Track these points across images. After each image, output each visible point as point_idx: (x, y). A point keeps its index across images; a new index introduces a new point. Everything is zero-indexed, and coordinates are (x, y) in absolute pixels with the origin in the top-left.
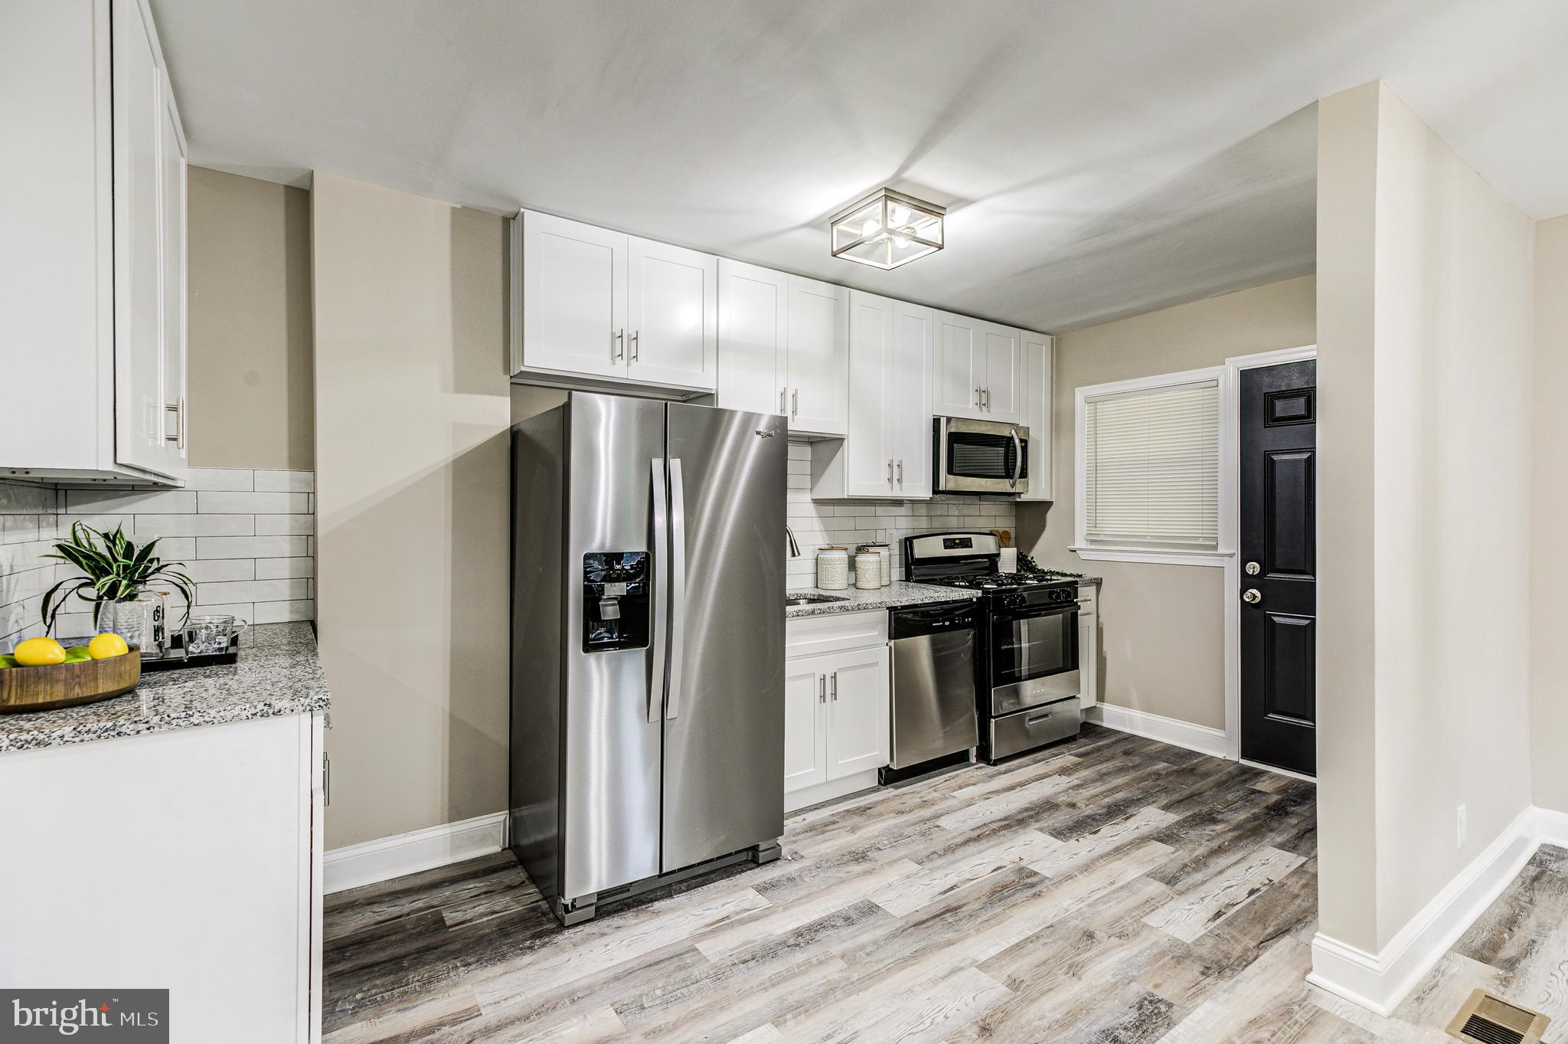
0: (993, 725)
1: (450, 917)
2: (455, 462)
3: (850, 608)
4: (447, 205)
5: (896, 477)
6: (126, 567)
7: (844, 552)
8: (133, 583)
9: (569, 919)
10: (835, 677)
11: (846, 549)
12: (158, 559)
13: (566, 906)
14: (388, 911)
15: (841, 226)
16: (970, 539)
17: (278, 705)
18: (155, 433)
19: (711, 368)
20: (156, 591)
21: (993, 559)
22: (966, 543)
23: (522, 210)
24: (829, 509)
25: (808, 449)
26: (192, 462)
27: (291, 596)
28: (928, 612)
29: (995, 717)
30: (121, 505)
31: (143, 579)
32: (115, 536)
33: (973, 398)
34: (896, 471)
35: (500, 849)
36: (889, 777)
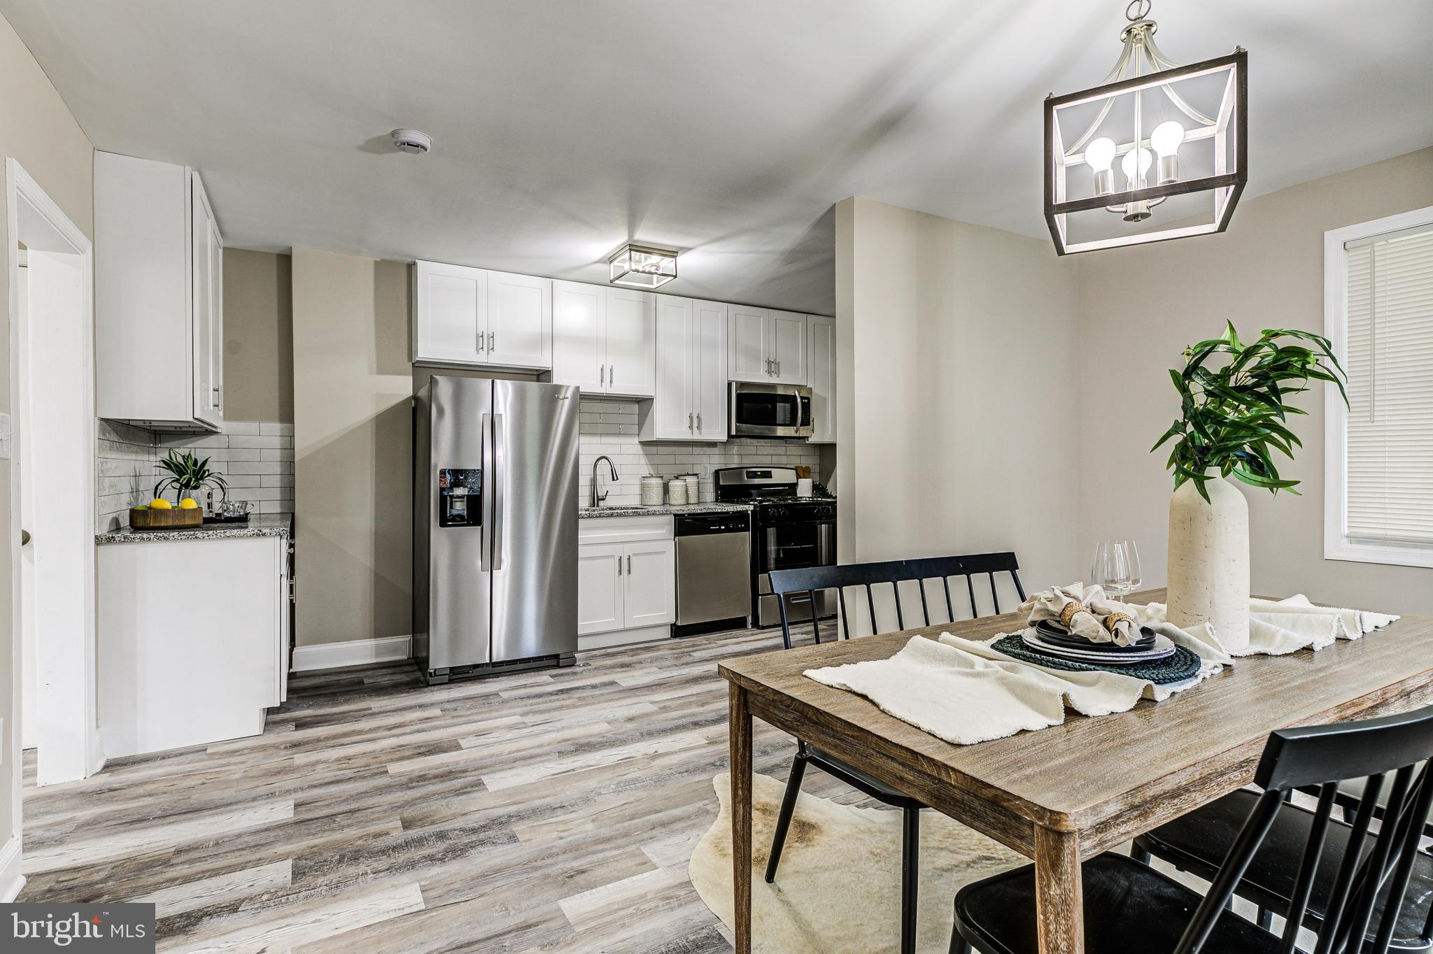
0: (760, 601)
1: (366, 681)
2: (376, 416)
3: (641, 513)
4: (371, 260)
5: (695, 425)
6: (194, 471)
7: (660, 479)
8: (197, 480)
9: (432, 681)
10: (629, 559)
11: (662, 477)
12: (208, 470)
13: (431, 673)
14: (333, 678)
15: (615, 263)
16: (771, 471)
17: (264, 531)
18: (208, 403)
19: (547, 354)
20: (209, 484)
21: (793, 486)
22: (768, 475)
23: (417, 261)
24: (653, 449)
25: (636, 406)
26: (226, 418)
27: (281, 497)
28: (707, 518)
29: (762, 595)
30: (187, 444)
31: (202, 478)
32: (188, 457)
33: (763, 367)
34: (696, 421)
35: (406, 658)
36: (678, 631)
